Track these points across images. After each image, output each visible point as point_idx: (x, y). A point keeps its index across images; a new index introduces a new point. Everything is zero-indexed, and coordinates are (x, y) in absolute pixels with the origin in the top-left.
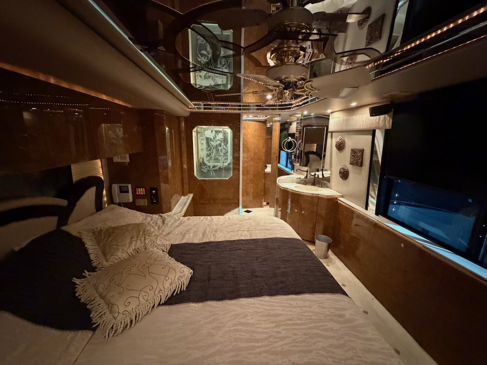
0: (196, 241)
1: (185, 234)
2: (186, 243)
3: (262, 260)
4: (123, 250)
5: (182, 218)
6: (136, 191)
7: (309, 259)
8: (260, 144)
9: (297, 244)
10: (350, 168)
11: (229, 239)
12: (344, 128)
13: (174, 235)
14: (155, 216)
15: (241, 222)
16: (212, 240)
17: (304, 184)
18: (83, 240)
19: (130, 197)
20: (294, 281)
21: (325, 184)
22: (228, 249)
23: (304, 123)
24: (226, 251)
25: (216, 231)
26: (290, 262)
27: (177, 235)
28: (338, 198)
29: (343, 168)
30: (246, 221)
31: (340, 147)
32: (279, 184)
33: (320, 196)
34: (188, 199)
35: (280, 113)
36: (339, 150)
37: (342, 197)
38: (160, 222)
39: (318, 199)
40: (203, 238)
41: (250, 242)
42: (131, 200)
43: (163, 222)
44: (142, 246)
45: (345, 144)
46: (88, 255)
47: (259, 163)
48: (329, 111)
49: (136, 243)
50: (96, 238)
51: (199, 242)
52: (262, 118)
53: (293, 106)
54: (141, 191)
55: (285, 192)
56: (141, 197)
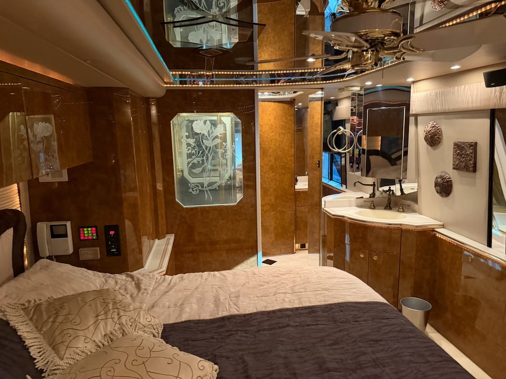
0: (206, 316)
1: (182, 304)
2: (189, 321)
3: (330, 342)
4: (86, 338)
5: (168, 277)
6: (79, 233)
7: (411, 335)
8: (285, 141)
9: (385, 311)
10: (454, 175)
11: (264, 310)
12: (439, 108)
13: (164, 307)
14: (121, 277)
15: (276, 279)
16: (234, 311)
17: (370, 208)
18: (12, 323)
19: (68, 245)
20: (396, 373)
21: (409, 206)
22: (266, 327)
23: (366, 100)
24: (264, 330)
25: (238, 297)
26: (382, 343)
27: (169, 307)
28: (437, 230)
29: (441, 177)
30: (284, 277)
31: (433, 139)
32: (326, 209)
33: (403, 227)
34: (167, 244)
35: (323, 86)
36: (431, 146)
37: (443, 226)
38: (131, 287)
39: (401, 232)
40: (218, 310)
41: (302, 312)
42: (71, 251)
43: (138, 286)
44: (116, 328)
45: (441, 135)
46: (26, 349)
47: (284, 174)
48: (410, 80)
49: (106, 324)
50: (31, 319)
51: (212, 318)
52: (288, 96)
53: (347, 73)
54: (88, 233)
55: (339, 223)
56: (90, 243)
